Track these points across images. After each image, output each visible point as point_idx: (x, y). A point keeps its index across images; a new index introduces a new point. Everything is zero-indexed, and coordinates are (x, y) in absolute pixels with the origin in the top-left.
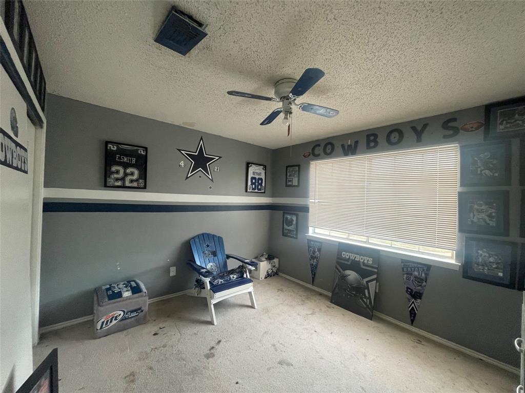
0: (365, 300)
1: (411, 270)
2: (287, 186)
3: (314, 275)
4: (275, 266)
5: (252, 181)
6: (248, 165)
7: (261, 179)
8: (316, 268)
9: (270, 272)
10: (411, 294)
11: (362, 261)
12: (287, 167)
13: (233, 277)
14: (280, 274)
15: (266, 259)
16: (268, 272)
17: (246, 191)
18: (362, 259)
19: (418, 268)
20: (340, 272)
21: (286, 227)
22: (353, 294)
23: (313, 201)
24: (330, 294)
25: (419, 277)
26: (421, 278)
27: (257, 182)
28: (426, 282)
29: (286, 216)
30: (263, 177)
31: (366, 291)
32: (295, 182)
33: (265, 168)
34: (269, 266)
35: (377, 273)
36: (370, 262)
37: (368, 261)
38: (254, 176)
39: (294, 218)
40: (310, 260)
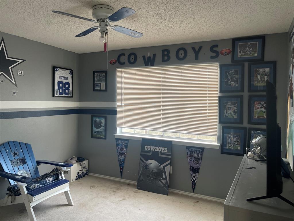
0: (163, 181)
1: (193, 153)
2: (95, 90)
3: (122, 169)
4: (85, 167)
5: (59, 86)
6: (54, 69)
7: (68, 84)
8: (124, 162)
9: (81, 173)
10: (192, 171)
11: (160, 151)
12: (94, 72)
13: (49, 180)
14: (90, 174)
15: (77, 161)
16: (78, 174)
17: (53, 96)
18: (160, 149)
19: (197, 151)
20: (143, 162)
21: (95, 129)
22: (154, 178)
23: (120, 104)
24: (136, 183)
25: (197, 157)
26: (199, 157)
27: (64, 86)
28: (201, 160)
29: (95, 119)
30: (70, 81)
31: (163, 174)
32: (103, 87)
33: (72, 72)
34: (80, 168)
35: (170, 159)
36: (166, 151)
37: (164, 150)
38: (60, 80)
39: (103, 121)
40: (119, 156)
